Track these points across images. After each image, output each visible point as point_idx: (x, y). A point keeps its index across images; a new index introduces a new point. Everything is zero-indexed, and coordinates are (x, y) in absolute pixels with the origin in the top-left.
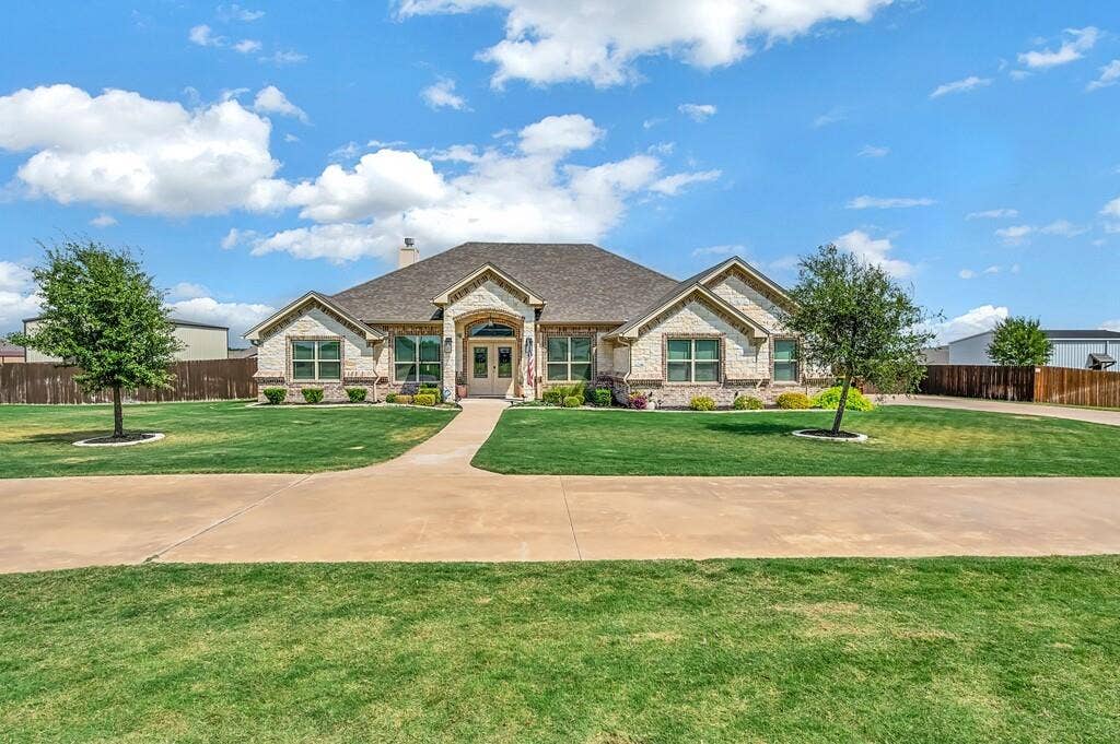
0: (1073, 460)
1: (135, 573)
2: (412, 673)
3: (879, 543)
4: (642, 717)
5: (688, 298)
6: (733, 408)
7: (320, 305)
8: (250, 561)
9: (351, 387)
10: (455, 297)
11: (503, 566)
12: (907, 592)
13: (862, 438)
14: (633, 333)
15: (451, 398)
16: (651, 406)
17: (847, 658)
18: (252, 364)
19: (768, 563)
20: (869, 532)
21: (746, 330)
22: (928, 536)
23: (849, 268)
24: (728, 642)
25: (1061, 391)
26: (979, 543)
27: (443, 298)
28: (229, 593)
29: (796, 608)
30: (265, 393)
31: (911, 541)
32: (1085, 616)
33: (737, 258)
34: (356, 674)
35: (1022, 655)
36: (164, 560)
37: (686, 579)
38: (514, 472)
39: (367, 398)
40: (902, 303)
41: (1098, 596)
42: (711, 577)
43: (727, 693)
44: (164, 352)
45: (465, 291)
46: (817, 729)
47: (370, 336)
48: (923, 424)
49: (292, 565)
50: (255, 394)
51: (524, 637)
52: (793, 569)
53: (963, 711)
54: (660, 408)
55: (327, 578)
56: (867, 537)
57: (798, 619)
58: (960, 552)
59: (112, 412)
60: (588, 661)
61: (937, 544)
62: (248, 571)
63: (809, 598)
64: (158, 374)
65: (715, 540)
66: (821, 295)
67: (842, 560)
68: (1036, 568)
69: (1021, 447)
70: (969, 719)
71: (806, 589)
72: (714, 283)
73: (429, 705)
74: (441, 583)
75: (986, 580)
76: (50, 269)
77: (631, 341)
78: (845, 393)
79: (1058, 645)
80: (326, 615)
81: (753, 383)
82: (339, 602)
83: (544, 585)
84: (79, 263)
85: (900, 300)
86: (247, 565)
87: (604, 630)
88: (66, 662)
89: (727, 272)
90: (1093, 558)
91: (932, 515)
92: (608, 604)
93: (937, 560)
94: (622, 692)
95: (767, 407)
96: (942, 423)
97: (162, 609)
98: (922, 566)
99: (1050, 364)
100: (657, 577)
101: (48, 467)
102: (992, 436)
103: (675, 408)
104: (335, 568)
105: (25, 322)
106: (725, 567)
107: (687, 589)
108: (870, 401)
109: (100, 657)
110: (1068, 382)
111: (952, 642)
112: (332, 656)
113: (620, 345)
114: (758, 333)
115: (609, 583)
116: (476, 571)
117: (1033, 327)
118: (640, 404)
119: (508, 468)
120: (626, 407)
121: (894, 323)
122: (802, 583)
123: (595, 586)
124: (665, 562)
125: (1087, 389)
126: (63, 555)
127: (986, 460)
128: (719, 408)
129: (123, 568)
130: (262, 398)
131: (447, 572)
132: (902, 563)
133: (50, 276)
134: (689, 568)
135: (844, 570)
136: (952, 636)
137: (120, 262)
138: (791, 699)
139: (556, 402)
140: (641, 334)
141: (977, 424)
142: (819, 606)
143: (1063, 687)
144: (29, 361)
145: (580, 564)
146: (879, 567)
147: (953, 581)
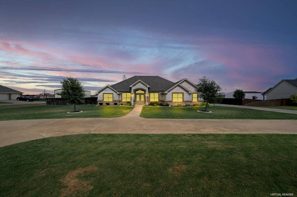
0: (252, 116)
1: (88, 135)
2: (141, 152)
3: (218, 131)
4: (183, 160)
5: (177, 86)
6: (185, 106)
7: (109, 87)
8: (107, 133)
9: (114, 102)
10: (133, 86)
11: (151, 134)
12: (225, 140)
13: (211, 112)
14: (166, 92)
15: (133, 104)
16: (170, 106)
17: (217, 151)
18: (97, 98)
19: (199, 134)
20: (216, 129)
21: (187, 92)
22: (227, 130)
23: (208, 81)
24: (195, 148)
25: (248, 103)
26: (236, 131)
27: (131, 86)
28: (105, 139)
29: (206, 142)
30: (99, 103)
31: (224, 131)
32: (259, 144)
33: (186, 78)
34: (132, 152)
35: (248, 151)
36: (92, 133)
37: (184, 137)
38: (148, 118)
39: (118, 104)
40: (218, 87)
41: (261, 141)
42: (189, 137)
43: (197, 156)
44: (83, 96)
45: (135, 85)
46: (214, 162)
47: (118, 93)
48: (221, 109)
49: (115, 134)
50: (97, 103)
51: (159, 146)
52: (203, 135)
53: (239, 160)
54: (172, 106)
55: (121, 136)
56: (216, 130)
57: (207, 144)
58: (233, 133)
59: (74, 107)
60: (171, 150)
61: (228, 131)
62: (107, 135)
63: (208, 140)
64: (82, 100)
65: (188, 130)
66: (202, 85)
67: (212, 134)
68: (248, 136)
69: (241, 114)
70: (241, 161)
71: (207, 139)
72: (181, 83)
73: (146, 157)
74: (141, 137)
75: (239, 138)
76: (63, 81)
77: (166, 94)
78: (207, 104)
79: (254, 149)
80: (123, 143)
81: (189, 102)
82: (125, 140)
83: (159, 137)
84: (68, 80)
85: (218, 86)
86: (107, 134)
87: (172, 146)
88: (82, 150)
89: (184, 81)
90: (258, 134)
91: (227, 126)
92: (172, 141)
93: (229, 134)
94: (179, 156)
95: (192, 106)
96: (225, 109)
97: (95, 141)
98: (227, 135)
99: (245, 98)
100: (179, 137)
101: (65, 117)
102: (235, 112)
103: (174, 106)
104: (122, 134)
105: (55, 90)
106: (191, 135)
107: (185, 139)
108: (211, 105)
109: (88, 149)
110: (249, 101)
111: (235, 148)
112: (127, 149)
113: (164, 95)
114: (190, 92)
115: (171, 137)
116: (147, 135)
117: (242, 91)
118: (168, 105)
119: (147, 117)
120: (165, 106)
121: (217, 91)
122: (206, 138)
123: (168, 138)
124: (180, 134)
125: (252, 103)
126: (74, 132)
127: (235, 116)
128: (183, 106)
129: (86, 134)
130: (98, 104)
131: (142, 135)
132: (223, 134)
133: (63, 83)
134: (185, 135)
135: (213, 136)
136: (235, 147)
137: (75, 80)
138: (208, 157)
139: (152, 105)
140: (168, 93)
141: (232, 110)
142: (210, 142)
143: (256, 156)
144: (55, 98)
145: (165, 134)
146: (219, 135)
147: (233, 138)
